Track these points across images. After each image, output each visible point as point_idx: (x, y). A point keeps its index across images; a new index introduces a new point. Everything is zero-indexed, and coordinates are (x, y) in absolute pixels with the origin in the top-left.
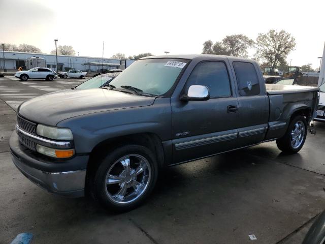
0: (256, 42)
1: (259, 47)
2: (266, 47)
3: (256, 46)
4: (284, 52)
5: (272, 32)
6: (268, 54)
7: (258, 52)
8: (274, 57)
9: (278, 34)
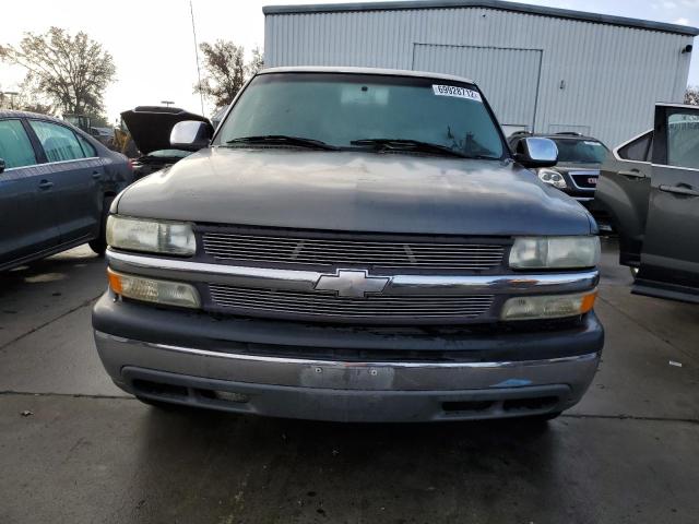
0: (22, 52)
1: (33, 66)
2: (49, 68)
3: (22, 60)
4: (93, 82)
5: (56, 32)
6: (57, 84)
7: (29, 77)
8: (72, 94)
9: (72, 40)
